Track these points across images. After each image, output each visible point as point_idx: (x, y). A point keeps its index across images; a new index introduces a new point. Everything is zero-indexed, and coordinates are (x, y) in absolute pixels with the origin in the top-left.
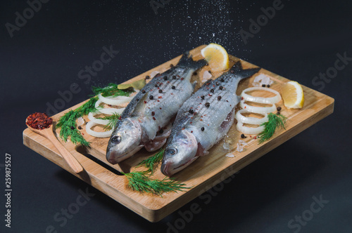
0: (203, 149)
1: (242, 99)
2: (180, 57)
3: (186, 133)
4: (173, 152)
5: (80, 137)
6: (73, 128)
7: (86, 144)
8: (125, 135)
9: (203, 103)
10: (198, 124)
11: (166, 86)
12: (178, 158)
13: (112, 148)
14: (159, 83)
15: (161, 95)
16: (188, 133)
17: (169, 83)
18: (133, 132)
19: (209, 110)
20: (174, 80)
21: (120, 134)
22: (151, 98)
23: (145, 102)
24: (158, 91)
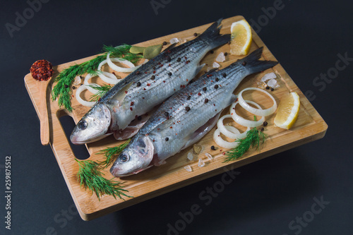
1: (237, 100)
2: (210, 25)
3: (147, 140)
4: (125, 159)
5: (67, 100)
6: (67, 87)
7: (70, 108)
8: (92, 123)
9: (186, 105)
10: (165, 132)
11: (165, 69)
12: (127, 167)
13: (75, 134)
14: (160, 63)
15: (151, 82)
16: (149, 141)
17: (170, 65)
18: (102, 122)
19: (187, 115)
20: (178, 63)
21: (89, 119)
22: (139, 85)
23: (127, 92)
24: (151, 76)
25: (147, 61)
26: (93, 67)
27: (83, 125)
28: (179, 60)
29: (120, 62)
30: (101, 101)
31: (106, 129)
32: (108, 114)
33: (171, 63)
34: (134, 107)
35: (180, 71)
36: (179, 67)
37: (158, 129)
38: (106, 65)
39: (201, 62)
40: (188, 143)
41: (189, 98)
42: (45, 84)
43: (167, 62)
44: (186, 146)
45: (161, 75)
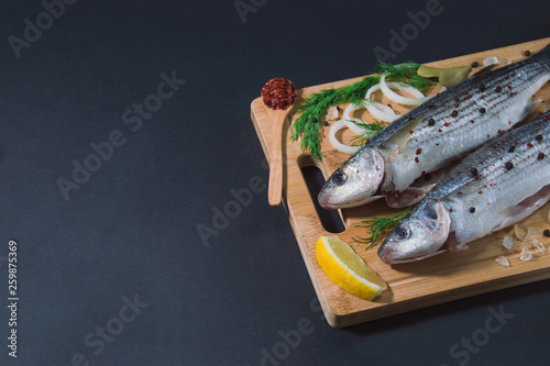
0: (457, 243)
3: (440, 210)
4: (403, 235)
5: (316, 141)
6: (315, 121)
7: (318, 155)
8: (355, 175)
9: (505, 160)
10: (469, 198)
11: (475, 103)
12: (406, 247)
13: (327, 190)
14: (466, 93)
15: (452, 120)
16: (444, 210)
17: (483, 97)
18: (370, 175)
19: (507, 176)
20: (496, 95)
21: (349, 170)
22: (432, 123)
23: (411, 132)
24: (451, 111)
25: (444, 89)
26: (359, 93)
27: (339, 178)
28: (499, 90)
29: (401, 89)
30: (369, 144)
31: (376, 187)
32: (380, 163)
33: (485, 94)
34: (420, 157)
35: (499, 107)
36: (498, 100)
37: (459, 194)
38: (379, 92)
39: (534, 97)
40: (505, 221)
41: (512, 150)
42: (281, 114)
43: (478, 92)
44: (502, 226)
45: (467, 111)
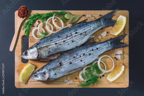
1: (98, 60)
7: (28, 37)
10: (56, 71)
14: (71, 34)
15: (62, 43)
16: (48, 73)
17: (75, 36)
19: (69, 65)
22: (56, 44)
24: (64, 40)
32: (37, 54)
34: (50, 52)
36: (80, 37)
37: (54, 69)
38: (52, 19)
39: (93, 35)
41: (74, 58)
45: (68, 41)
